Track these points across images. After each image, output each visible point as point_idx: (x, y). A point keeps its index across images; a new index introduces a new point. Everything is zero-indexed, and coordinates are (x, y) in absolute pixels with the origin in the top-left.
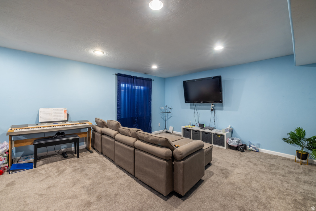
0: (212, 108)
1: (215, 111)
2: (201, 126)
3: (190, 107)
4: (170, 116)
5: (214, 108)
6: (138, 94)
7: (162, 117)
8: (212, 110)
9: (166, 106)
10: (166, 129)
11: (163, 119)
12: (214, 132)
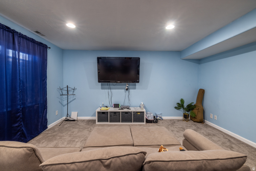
0: (127, 88)
1: (130, 90)
2: (116, 106)
3: (101, 87)
4: (72, 99)
5: (129, 87)
6: (23, 70)
7: (60, 102)
8: (127, 89)
9: (67, 86)
10: (68, 116)
11: (62, 104)
12: (135, 111)
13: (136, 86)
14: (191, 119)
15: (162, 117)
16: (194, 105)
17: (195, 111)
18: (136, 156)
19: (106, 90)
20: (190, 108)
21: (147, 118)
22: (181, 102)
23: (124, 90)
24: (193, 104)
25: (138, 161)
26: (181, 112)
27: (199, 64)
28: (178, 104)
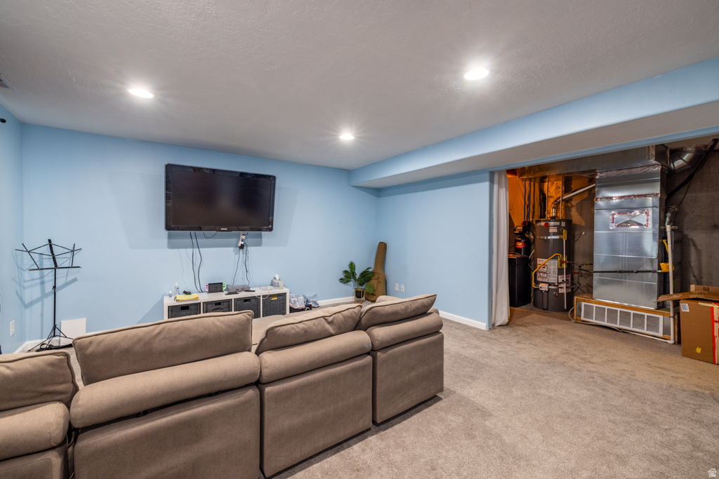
0: (242, 243)
1: (248, 248)
2: (215, 287)
5: (246, 241)
7: (16, 293)
8: (242, 247)
9: (50, 241)
10: (57, 332)
11: (21, 300)
12: (266, 293)
13: (263, 239)
14: (366, 299)
15: (318, 302)
16: (372, 272)
17: (374, 282)
18: (355, 310)
19: (183, 251)
20: (366, 277)
21: (292, 305)
22: (351, 268)
23: (232, 249)
24: (370, 270)
25: (357, 314)
26: (351, 287)
27: (378, 196)
28: (346, 272)
